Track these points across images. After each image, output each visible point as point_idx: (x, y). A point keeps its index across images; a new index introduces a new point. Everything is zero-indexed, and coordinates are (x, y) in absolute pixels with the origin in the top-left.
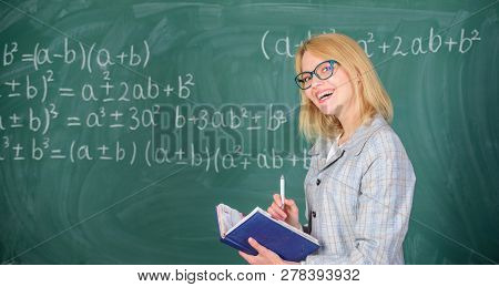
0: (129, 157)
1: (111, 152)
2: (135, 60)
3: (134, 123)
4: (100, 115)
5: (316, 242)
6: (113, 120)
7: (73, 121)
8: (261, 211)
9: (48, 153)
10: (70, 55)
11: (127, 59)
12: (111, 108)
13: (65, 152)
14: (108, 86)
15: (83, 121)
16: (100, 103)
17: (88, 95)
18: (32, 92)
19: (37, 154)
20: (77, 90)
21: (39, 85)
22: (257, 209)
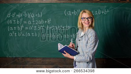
0: (38, 35)
1: (34, 34)
2: (39, 16)
3: (39, 28)
4: (32, 27)
5: (78, 52)
6: (35, 28)
7: (27, 28)
8: (67, 46)
9: (21, 35)
10: (26, 15)
11: (37, 16)
12: (34, 25)
13: (25, 34)
14: (33, 21)
15: (28, 28)
16: (32, 25)
17: (29, 23)
18: (18, 22)
19: (19, 35)
20: (27, 22)
21: (20, 21)
22: (66, 45)
